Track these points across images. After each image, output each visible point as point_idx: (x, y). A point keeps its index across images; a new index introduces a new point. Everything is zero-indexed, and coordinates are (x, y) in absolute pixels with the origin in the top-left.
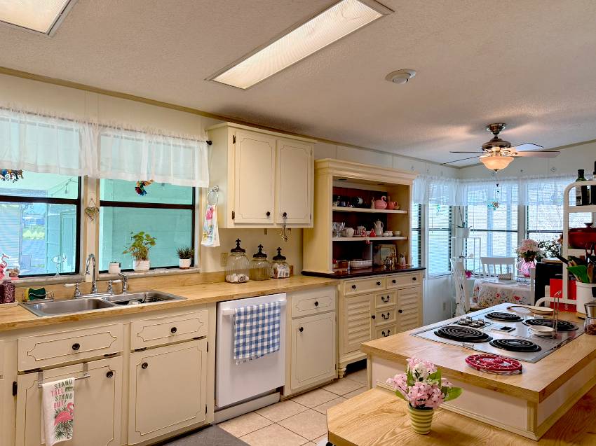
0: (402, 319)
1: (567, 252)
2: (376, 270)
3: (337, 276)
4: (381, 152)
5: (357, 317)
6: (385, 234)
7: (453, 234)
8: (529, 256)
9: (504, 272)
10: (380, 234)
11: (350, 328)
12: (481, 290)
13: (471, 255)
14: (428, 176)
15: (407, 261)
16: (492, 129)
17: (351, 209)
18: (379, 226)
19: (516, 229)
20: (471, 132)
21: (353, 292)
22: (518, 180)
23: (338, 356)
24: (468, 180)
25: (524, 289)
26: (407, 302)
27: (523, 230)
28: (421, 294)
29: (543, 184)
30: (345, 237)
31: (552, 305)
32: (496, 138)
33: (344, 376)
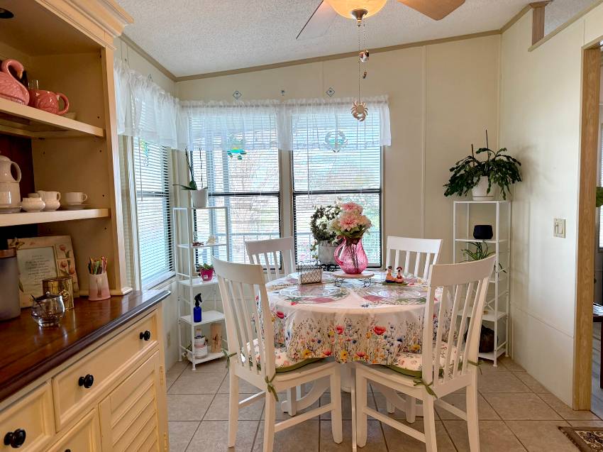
7: (172, 203)
10: (10, 203)
18: (2, 174)
19: (276, 189)
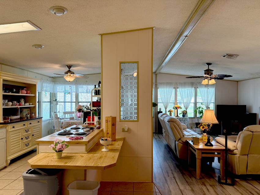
0: (34, 138)
1: (92, 108)
2: (21, 120)
3: (5, 123)
4: (23, 69)
5: (15, 140)
6: (26, 104)
7: (51, 104)
8: (80, 110)
9: (71, 117)
10: (23, 104)
11: (12, 145)
12: (64, 123)
13: (59, 112)
14: (42, 81)
15: (35, 115)
16: (68, 67)
17: (10, 94)
18: (22, 101)
19: (75, 101)
20: (61, 67)
21: (13, 129)
22: (75, 84)
23: (7, 157)
24: (57, 83)
25: (78, 121)
26: (36, 131)
27: (77, 102)
28: (41, 127)
29: (83, 86)
30: (8, 106)
31: (88, 124)
32: (69, 70)
33: (9, 165)
